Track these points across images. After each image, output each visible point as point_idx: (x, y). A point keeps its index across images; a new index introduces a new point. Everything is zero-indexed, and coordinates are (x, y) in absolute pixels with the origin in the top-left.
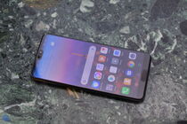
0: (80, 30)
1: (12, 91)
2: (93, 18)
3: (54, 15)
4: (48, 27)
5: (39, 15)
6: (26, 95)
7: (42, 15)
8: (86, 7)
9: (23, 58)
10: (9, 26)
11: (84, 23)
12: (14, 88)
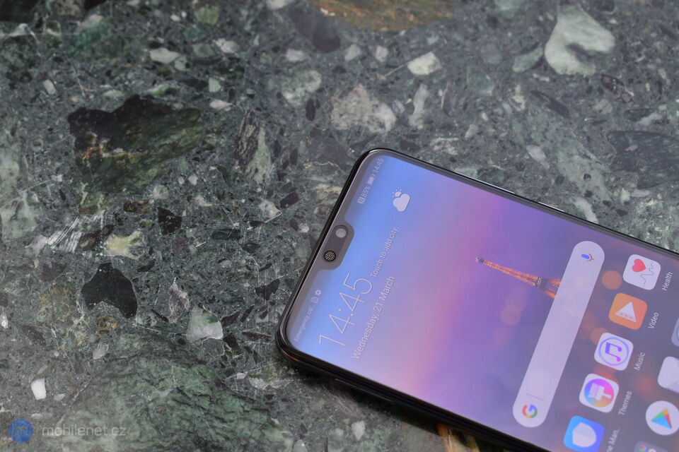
0: (536, 153)
1: (182, 397)
2: (603, 106)
3: (422, 65)
4: (387, 116)
5: (352, 53)
6: (243, 428)
7: (367, 56)
8: (575, 49)
9: (252, 248)
10: (214, 86)
11: (556, 124)
12: (195, 383)
